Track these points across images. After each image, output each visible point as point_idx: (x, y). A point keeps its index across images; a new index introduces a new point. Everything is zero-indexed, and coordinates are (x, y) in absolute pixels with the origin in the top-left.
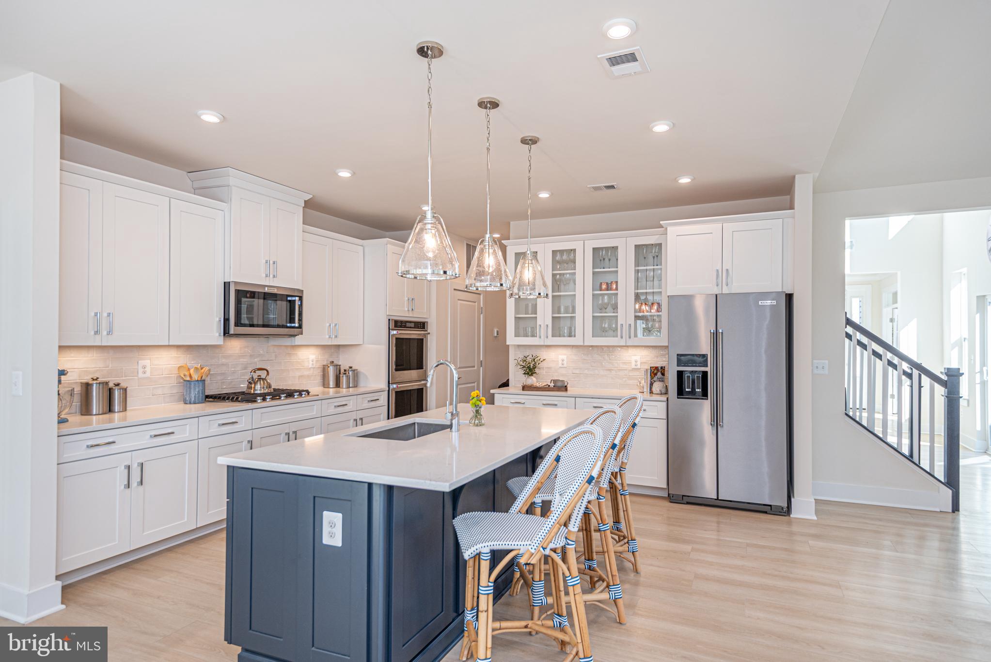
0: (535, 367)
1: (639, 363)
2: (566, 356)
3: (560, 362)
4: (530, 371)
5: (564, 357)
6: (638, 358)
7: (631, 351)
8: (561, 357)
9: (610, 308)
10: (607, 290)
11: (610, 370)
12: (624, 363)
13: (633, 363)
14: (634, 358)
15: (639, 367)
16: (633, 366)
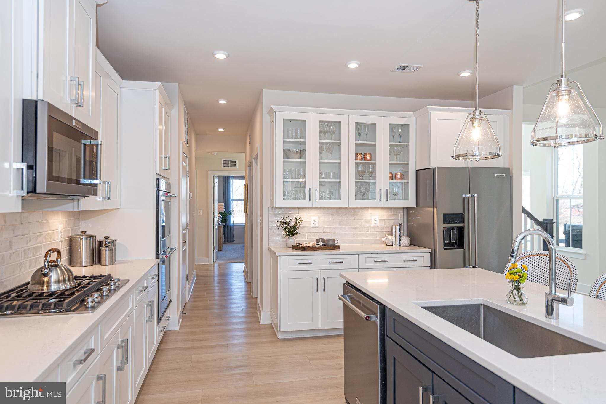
0: (295, 228)
1: (377, 222)
2: (317, 217)
3: (312, 223)
4: (291, 232)
5: (316, 218)
6: (377, 217)
7: (371, 212)
8: (313, 218)
9: (367, 175)
10: (362, 159)
11: (355, 228)
12: (366, 222)
13: (373, 222)
14: (374, 217)
15: (377, 225)
16: (373, 224)
